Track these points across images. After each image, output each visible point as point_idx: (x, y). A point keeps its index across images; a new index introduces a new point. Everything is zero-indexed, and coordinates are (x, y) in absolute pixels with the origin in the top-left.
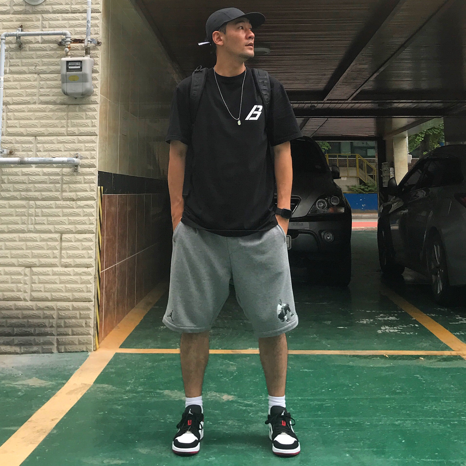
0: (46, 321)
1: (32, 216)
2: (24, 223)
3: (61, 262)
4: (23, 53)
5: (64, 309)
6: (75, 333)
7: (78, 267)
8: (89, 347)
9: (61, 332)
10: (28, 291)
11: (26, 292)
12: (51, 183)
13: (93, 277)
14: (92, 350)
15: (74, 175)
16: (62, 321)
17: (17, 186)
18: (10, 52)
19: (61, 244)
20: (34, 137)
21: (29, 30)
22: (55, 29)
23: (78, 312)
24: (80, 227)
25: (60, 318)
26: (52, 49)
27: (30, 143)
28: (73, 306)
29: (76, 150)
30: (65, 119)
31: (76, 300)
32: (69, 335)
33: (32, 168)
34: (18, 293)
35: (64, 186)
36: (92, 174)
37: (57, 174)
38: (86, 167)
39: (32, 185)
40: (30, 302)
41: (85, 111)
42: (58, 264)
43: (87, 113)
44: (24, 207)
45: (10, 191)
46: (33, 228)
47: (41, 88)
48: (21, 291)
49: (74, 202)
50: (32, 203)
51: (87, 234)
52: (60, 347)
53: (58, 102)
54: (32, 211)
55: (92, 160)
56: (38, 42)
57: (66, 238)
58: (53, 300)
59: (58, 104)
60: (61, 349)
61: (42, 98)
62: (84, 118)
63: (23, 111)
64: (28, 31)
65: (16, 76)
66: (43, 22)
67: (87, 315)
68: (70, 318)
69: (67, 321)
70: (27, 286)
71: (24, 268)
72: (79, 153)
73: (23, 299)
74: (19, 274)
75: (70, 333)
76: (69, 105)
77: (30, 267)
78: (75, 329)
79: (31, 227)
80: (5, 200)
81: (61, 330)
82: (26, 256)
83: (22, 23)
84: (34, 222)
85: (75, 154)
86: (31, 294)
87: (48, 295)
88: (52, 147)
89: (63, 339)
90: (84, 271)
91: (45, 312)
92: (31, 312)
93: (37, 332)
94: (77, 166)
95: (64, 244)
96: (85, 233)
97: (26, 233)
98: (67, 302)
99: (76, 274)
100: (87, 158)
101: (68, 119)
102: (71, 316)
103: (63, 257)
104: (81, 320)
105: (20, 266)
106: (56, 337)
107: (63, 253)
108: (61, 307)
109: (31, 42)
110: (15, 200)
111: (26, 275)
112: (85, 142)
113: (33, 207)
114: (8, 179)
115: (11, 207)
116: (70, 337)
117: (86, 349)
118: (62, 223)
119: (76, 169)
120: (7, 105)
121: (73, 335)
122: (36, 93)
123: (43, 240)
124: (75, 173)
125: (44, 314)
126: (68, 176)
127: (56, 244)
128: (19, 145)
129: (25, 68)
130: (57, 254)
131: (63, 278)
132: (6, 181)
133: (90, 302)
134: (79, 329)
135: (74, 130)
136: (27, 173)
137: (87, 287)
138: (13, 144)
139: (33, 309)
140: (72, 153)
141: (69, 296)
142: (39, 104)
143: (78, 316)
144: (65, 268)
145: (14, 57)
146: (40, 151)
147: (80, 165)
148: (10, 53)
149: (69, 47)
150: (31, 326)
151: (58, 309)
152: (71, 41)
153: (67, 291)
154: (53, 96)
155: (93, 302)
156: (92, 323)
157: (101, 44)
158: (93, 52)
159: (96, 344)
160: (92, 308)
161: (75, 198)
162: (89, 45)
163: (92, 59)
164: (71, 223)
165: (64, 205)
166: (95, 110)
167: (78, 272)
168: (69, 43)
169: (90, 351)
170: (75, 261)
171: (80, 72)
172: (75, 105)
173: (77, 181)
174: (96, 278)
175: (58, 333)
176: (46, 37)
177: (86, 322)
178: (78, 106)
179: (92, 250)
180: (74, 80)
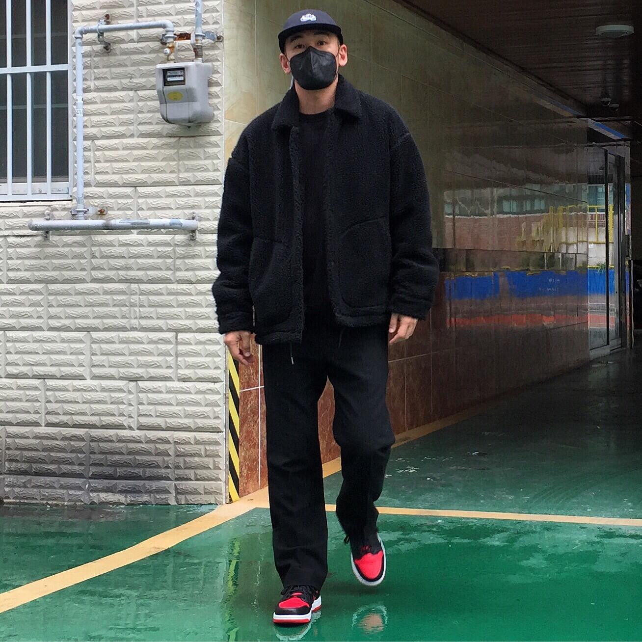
0: (159, 459)
1: (136, 306)
2: (124, 317)
3: (177, 374)
4: (112, 59)
5: (183, 442)
6: (199, 477)
7: (202, 382)
8: (218, 497)
9: (180, 475)
10: (135, 415)
11: (132, 417)
12: (159, 257)
13: (221, 396)
14: (224, 502)
15: (191, 246)
16: (181, 459)
17: (113, 262)
18: (94, 57)
19: (177, 348)
20: (134, 188)
21: (119, 22)
22: (156, 18)
23: (202, 447)
24: (202, 323)
25: (178, 456)
26: (153, 51)
27: (128, 196)
28: (195, 439)
29: (193, 207)
30: (174, 160)
31: (199, 429)
32: (191, 480)
33: (133, 235)
34: (120, 418)
35: (178, 262)
37: (167, 244)
38: (208, 234)
39: (133, 260)
40: (137, 431)
41: (202, 146)
42: (173, 376)
43: (206, 150)
44: (123, 293)
45: (103, 269)
46: (137, 323)
47: (140, 112)
48: (124, 415)
49: (192, 286)
50: (134, 286)
51: (211, 334)
52: (179, 497)
53: (165, 134)
54: (135, 299)
55: (215, 223)
56: (133, 39)
57: (182, 339)
58: (168, 429)
59: (164, 137)
60: (181, 500)
61: (142, 128)
62: (202, 157)
63: (117, 149)
64: (118, 24)
65: (104, 95)
66: (139, 8)
67: (216, 452)
68: (192, 455)
70: (133, 407)
71: (127, 381)
72: (196, 211)
73: (127, 428)
74: (121, 390)
75: (193, 477)
76: (180, 137)
77: (136, 381)
78: (199, 472)
79: (135, 322)
80: (97, 282)
81: (180, 472)
82: (130, 365)
83: (109, 11)
84: (138, 315)
85: (191, 214)
86: (138, 420)
87: (160, 421)
88: (158, 204)
89: (183, 485)
90: (209, 388)
91: (158, 446)
92: (139, 446)
93: (147, 475)
94: (193, 231)
95: (180, 348)
96: (210, 332)
97: (129, 331)
98: (188, 433)
99: (199, 392)
100: (208, 220)
101: (179, 160)
102: (193, 452)
103: (179, 367)
104: (206, 459)
105: (121, 378)
106: (174, 483)
107: (180, 361)
108: (179, 439)
109: (122, 41)
110: (111, 282)
111: (130, 392)
112: (204, 195)
113: (136, 294)
114: (101, 252)
115: (106, 293)
116: (193, 482)
117: (215, 502)
118: (177, 317)
119: (193, 237)
120: (93, 140)
121: (197, 480)
122: (132, 121)
123: (151, 342)
124: (192, 243)
125: (157, 449)
126: (182, 246)
127: (169, 347)
128: (113, 201)
129: (115, 83)
130: (172, 362)
131: (180, 397)
132: (97, 255)
133: (220, 433)
134: (205, 471)
135: (189, 177)
136: (126, 242)
137: (215, 412)
138: (105, 198)
139: (141, 442)
140: (187, 211)
141: (189, 423)
142: (138, 137)
143: (203, 453)
144: (183, 383)
145: (100, 65)
146: (142, 209)
147: (198, 230)
148: (95, 59)
149: (170, 46)
150: (139, 465)
151: (175, 442)
152: (176, 36)
153: (187, 416)
154: (157, 123)
155: (224, 433)
156: (223, 463)
157: (223, 40)
158: (211, 52)
159: (230, 495)
160: (223, 442)
161: (194, 280)
162: (199, 42)
163: (209, 64)
164: (189, 317)
165: (179, 291)
166: (217, 146)
167: (202, 389)
168: (171, 40)
169: (220, 504)
170: (196, 373)
171: (182, 86)
172: (188, 138)
173: (194, 253)
174: (226, 398)
175: (176, 477)
176: (143, 32)
177: (214, 461)
178: (193, 139)
179: (220, 356)
180: (176, 98)
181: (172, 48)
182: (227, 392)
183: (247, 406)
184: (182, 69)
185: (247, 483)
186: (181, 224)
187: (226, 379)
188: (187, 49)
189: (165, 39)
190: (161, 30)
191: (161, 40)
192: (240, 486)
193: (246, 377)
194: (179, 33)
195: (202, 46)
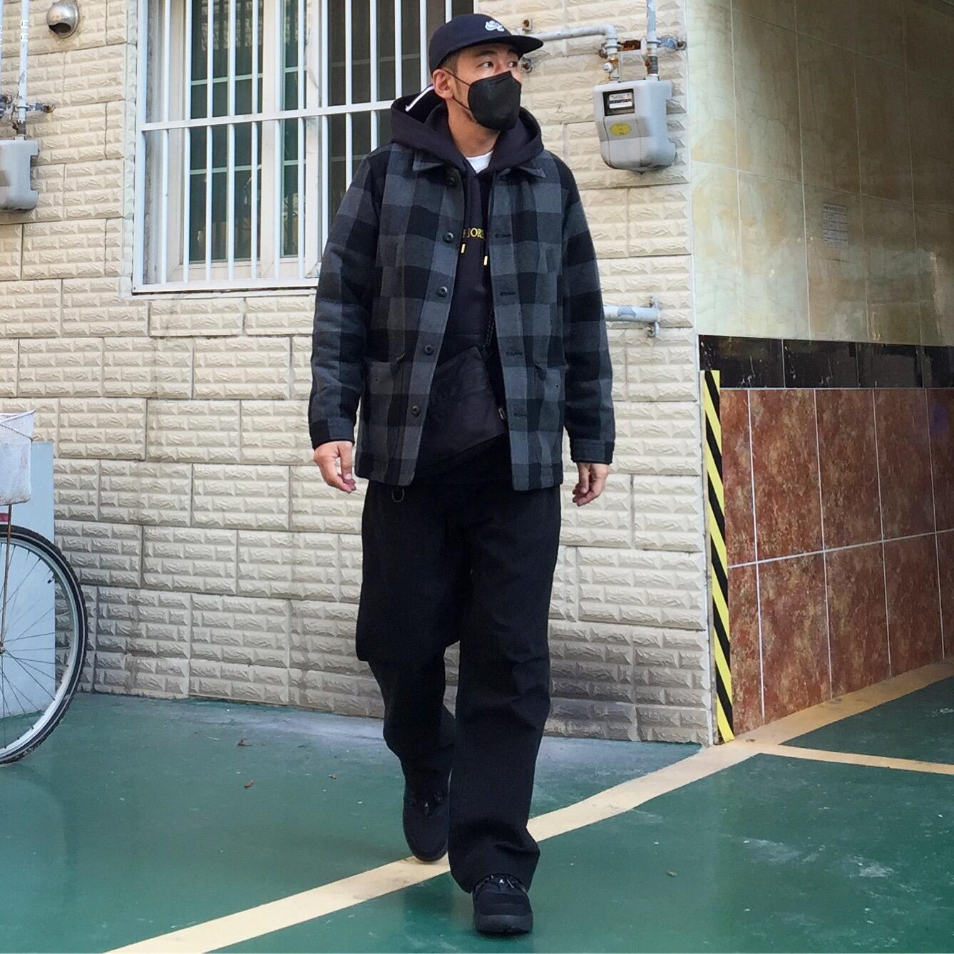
0: (614, 670)
3: (633, 539)
5: (647, 643)
6: (672, 700)
7: (671, 551)
8: (701, 733)
9: (644, 694)
10: (575, 598)
11: (571, 601)
13: (701, 574)
14: (711, 742)
15: (649, 345)
16: (645, 671)
19: (633, 498)
23: (675, 653)
24: (669, 462)
25: (639, 664)
26: (588, 67)
28: (665, 639)
29: (649, 289)
30: (622, 221)
31: (670, 625)
32: (661, 704)
35: (631, 369)
36: (684, 342)
37: (616, 343)
38: (672, 328)
40: (580, 623)
41: (662, 200)
42: (629, 541)
43: (667, 204)
47: (573, 154)
48: (561, 599)
49: (653, 405)
51: (683, 478)
52: (644, 729)
53: (607, 183)
55: (682, 311)
56: (561, 53)
57: (640, 485)
58: (624, 622)
59: (608, 188)
60: (646, 734)
62: (662, 216)
66: (569, 9)
67: (695, 660)
68: (659, 665)
69: (654, 670)
70: (572, 587)
72: (657, 296)
73: (565, 618)
75: (662, 699)
76: (629, 188)
77: (576, 546)
78: (671, 691)
81: (645, 690)
83: (528, 16)
85: (647, 298)
86: (580, 605)
87: (613, 610)
89: (648, 710)
90: (682, 561)
91: (610, 647)
92: (582, 646)
93: (596, 692)
94: (652, 324)
95: (638, 498)
96: (681, 476)
98: (653, 629)
99: (667, 567)
100: (673, 307)
101: (629, 221)
102: (661, 660)
103: (637, 527)
104: (682, 672)
106: (634, 706)
107: (638, 519)
108: (639, 639)
109: (546, 56)
111: (567, 564)
112: (665, 271)
116: (663, 707)
117: (698, 740)
118: (631, 451)
119: (652, 331)
121: (669, 703)
124: (650, 341)
125: (608, 652)
126: (637, 346)
127: (622, 496)
129: (538, 114)
130: (625, 519)
131: (642, 573)
133: (700, 632)
134: (681, 691)
135: (642, 245)
137: (691, 598)
139: (585, 640)
140: (642, 295)
141: (654, 614)
143: (676, 662)
144: (644, 552)
147: (658, 323)
149: (613, 59)
150: (584, 676)
151: (635, 642)
152: (620, 46)
153: (651, 603)
154: (597, 169)
155: (707, 632)
156: (707, 680)
157: (686, 46)
158: (670, 65)
159: (719, 730)
160: (706, 647)
161: (654, 397)
162: (653, 51)
163: (667, 82)
164: (649, 452)
165: (633, 412)
166: (682, 198)
167: (671, 562)
168: (615, 50)
169: (705, 744)
170: (662, 538)
171: (629, 115)
172: (641, 189)
173: (654, 357)
174: (708, 577)
175: (639, 697)
176: (575, 42)
177: (694, 676)
178: (647, 189)
179: (696, 513)
180: (621, 132)
181: (615, 62)
182: (709, 568)
183: (740, 591)
184: (631, 91)
185: (744, 714)
186: (634, 314)
187: (706, 547)
188: (636, 63)
189: (605, 51)
190: (600, 37)
191: (600, 51)
192: (734, 717)
193: (736, 545)
194: (625, 40)
195: (656, 58)
